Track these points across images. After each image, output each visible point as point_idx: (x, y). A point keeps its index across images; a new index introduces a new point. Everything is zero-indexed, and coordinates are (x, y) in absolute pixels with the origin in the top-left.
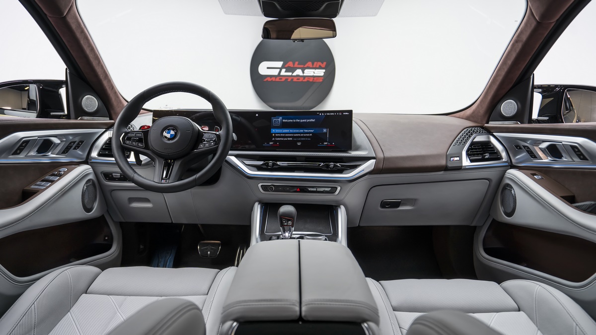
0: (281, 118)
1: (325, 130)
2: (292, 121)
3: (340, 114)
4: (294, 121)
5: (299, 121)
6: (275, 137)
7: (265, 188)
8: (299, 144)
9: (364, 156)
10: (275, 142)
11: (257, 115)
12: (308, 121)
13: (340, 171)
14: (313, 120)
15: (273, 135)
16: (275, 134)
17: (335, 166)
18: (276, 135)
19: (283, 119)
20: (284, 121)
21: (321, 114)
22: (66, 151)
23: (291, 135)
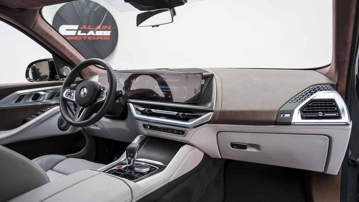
0: (161, 78)
1: (185, 88)
3: (195, 76)
4: (168, 80)
5: (171, 80)
7: (145, 126)
8: (170, 97)
10: (157, 94)
12: (176, 80)
13: (187, 119)
14: (179, 80)
16: (157, 89)
17: (184, 115)
20: (162, 80)
21: (183, 76)
22: (51, 98)
23: (165, 90)
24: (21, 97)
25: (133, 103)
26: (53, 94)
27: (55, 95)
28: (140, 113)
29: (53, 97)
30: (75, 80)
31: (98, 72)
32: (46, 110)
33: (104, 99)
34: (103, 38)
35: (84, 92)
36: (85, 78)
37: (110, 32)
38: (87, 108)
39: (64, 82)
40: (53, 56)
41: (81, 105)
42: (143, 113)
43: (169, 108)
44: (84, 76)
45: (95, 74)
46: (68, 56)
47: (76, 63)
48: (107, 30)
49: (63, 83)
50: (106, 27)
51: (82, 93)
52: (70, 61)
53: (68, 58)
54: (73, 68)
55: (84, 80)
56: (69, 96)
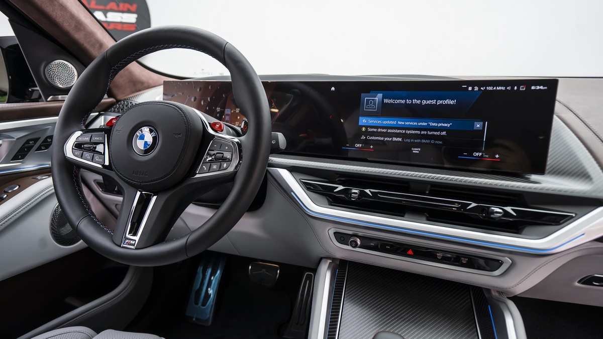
0: (380, 95)
1: (478, 125)
2: (403, 102)
3: (523, 88)
4: (409, 102)
5: (418, 102)
6: (367, 133)
7: (341, 238)
8: (416, 151)
9: (581, 195)
10: (366, 142)
11: (333, 89)
12: (440, 102)
13: (514, 226)
14: (452, 102)
15: (364, 129)
16: (367, 127)
18: (369, 130)
19: (384, 97)
20: (386, 101)
21: (470, 88)
22: (21, 153)
23: (399, 131)
25: (292, 169)
26: (28, 142)
27: (32, 147)
28: (324, 200)
29: (29, 150)
30: (103, 101)
32: (5, 192)
33: (231, 169)
35: (146, 143)
36: (120, 97)
37: (135, 16)
38: (165, 197)
39: (64, 105)
40: (11, 21)
41: (137, 187)
42: (336, 201)
43: (429, 186)
44: (115, 91)
45: (146, 85)
47: (94, 51)
48: (129, 11)
49: (60, 108)
50: (127, 6)
52: (75, 43)
53: (66, 34)
54: (86, 67)
55: (118, 101)
56: (88, 155)
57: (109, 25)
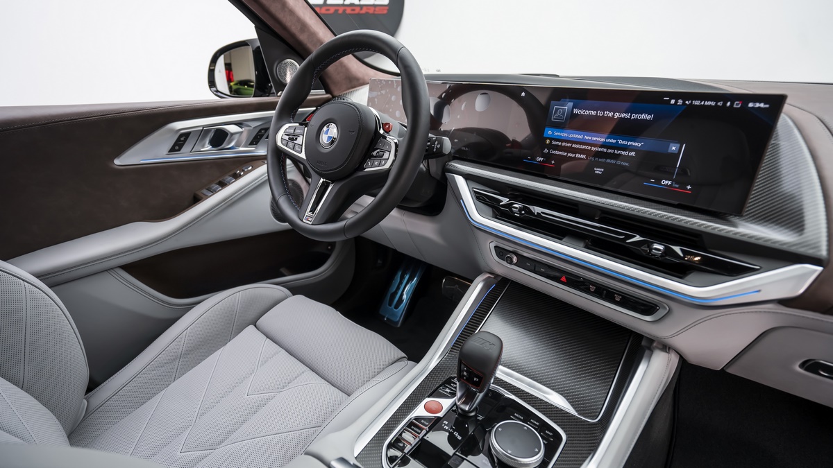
0: (571, 104)
1: (674, 148)
2: (594, 113)
3: (737, 105)
4: (600, 113)
5: (611, 114)
6: (551, 147)
7: (501, 252)
8: (598, 171)
10: (548, 157)
11: (523, 94)
12: (635, 116)
13: (679, 270)
14: (648, 117)
15: (548, 141)
16: (551, 139)
17: (668, 251)
18: (554, 143)
19: (574, 107)
20: (576, 111)
21: (673, 102)
22: (255, 141)
23: (584, 147)
24: (182, 139)
25: (467, 177)
26: (260, 131)
27: (263, 135)
28: (489, 210)
29: (260, 138)
30: (308, 98)
31: (366, 78)
32: (243, 171)
33: (387, 166)
34: (375, 11)
35: (329, 137)
36: (336, 93)
38: (339, 185)
39: (280, 100)
40: (257, 28)
41: (322, 176)
42: (502, 214)
43: (599, 212)
44: (332, 87)
45: (361, 81)
46: (294, 29)
49: (277, 103)
51: (324, 139)
52: (300, 43)
53: (293, 36)
55: (334, 97)
56: (291, 144)
57: (361, 9)
